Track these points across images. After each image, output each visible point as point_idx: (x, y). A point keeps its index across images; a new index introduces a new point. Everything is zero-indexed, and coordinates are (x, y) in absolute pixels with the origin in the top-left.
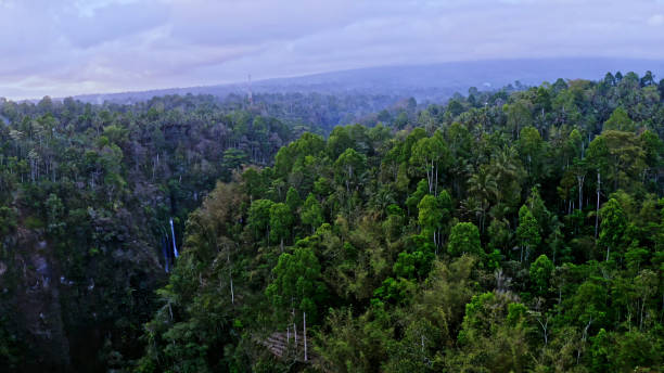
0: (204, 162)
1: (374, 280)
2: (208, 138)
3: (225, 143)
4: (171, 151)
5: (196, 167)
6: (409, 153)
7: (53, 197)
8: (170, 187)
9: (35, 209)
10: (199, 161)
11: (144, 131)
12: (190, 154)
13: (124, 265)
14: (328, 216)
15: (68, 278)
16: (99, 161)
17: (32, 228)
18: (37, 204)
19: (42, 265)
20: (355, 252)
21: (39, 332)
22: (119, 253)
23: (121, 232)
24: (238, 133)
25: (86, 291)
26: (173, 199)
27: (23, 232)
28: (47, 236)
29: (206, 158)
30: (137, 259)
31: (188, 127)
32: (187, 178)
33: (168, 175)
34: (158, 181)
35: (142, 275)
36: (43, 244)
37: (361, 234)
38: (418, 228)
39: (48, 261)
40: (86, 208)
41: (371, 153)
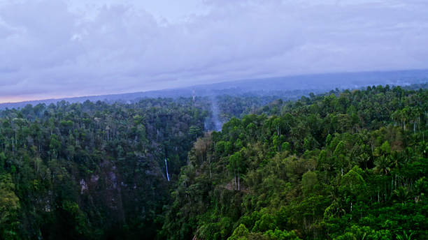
0: (180, 133)
1: (260, 161)
2: (181, 121)
3: (189, 123)
4: (164, 127)
5: (176, 135)
6: (271, 124)
7: (120, 147)
8: (164, 144)
9: (111, 152)
10: (178, 132)
11: (151, 119)
12: (174, 129)
13: (151, 177)
14: (245, 145)
15: (125, 183)
16: (137, 131)
17: (110, 160)
18: (112, 150)
19: (114, 177)
20: (254, 154)
21: (111, 207)
22: (148, 172)
23: (149, 162)
24: (196, 118)
25: (133, 189)
26: (166, 150)
27: (106, 162)
28: (116, 164)
29: (181, 131)
30: (156, 174)
31: (171, 116)
32: (172, 140)
33: (163, 139)
34: (159, 142)
35: (158, 181)
36: (114, 167)
37: (256, 148)
38: (273, 146)
39: (116, 176)
40: (133, 152)
41: (259, 125)
